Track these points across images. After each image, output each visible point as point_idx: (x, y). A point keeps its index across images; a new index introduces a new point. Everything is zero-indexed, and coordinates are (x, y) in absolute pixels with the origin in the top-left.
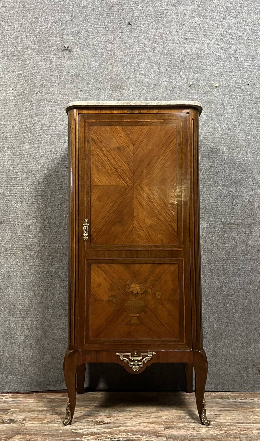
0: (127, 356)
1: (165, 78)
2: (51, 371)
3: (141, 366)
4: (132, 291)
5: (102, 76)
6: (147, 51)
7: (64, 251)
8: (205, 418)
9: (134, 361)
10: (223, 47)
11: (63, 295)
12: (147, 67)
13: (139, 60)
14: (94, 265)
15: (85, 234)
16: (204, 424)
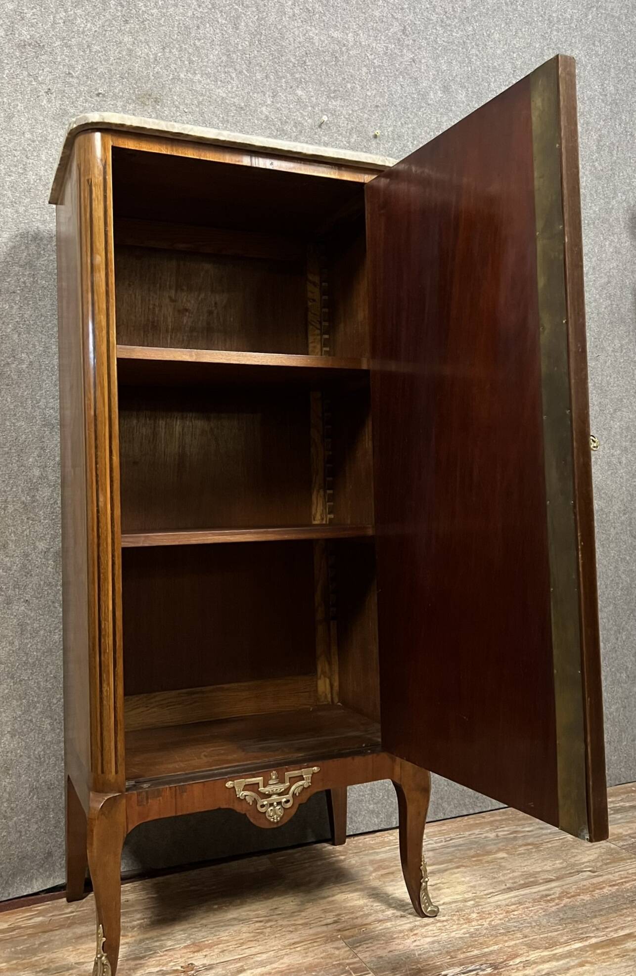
0: (253, 787)
1: (264, 95)
3: (288, 805)
5: (105, 60)
6: (220, 20)
8: (427, 902)
9: (269, 796)
10: (387, 50)
12: (219, 61)
13: (199, 40)
16: (428, 915)
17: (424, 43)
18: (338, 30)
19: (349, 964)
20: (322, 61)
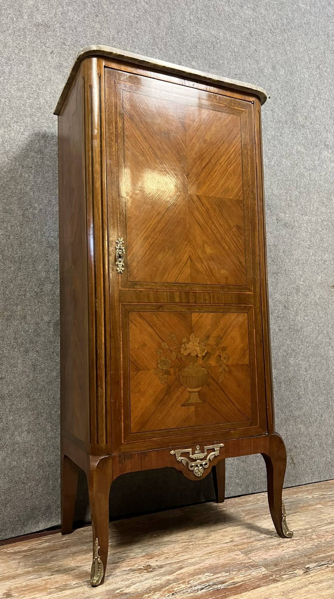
0: (186, 455)
2: (8, 505)
3: (207, 466)
4: (189, 354)
5: (85, 37)
6: (149, 20)
7: (28, 303)
9: (195, 460)
11: (28, 376)
12: (149, 42)
13: (138, 29)
14: (134, 312)
15: (119, 263)
16: (288, 536)
17: (261, 41)
18: (214, 30)
19: (247, 563)
20: (206, 47)
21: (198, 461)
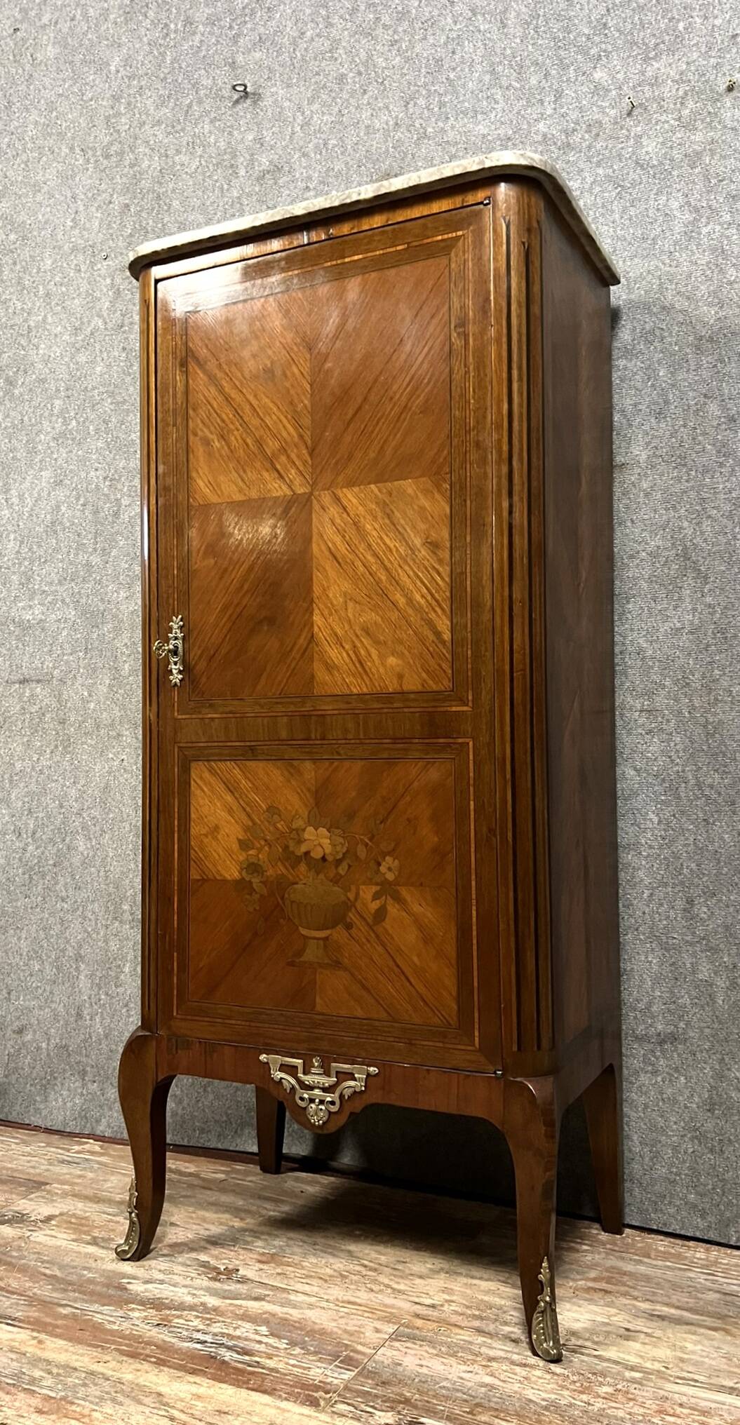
0: (292, 1070)
3: (334, 1109)
4: (307, 853)
8: (543, 1334)
14: (200, 763)
15: (174, 667)
21: (317, 1092)
